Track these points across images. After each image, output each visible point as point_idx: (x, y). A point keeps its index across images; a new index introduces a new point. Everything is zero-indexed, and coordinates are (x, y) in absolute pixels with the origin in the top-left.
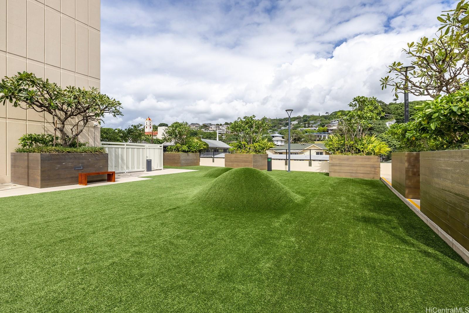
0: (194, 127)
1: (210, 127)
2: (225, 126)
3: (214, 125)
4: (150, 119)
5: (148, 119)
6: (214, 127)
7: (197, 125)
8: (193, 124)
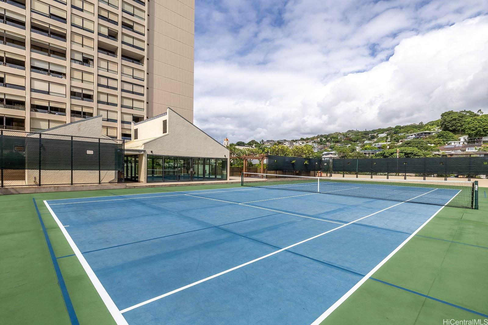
0: (269, 144)
1: (284, 143)
2: (300, 142)
3: (289, 141)
4: (227, 140)
5: (226, 140)
6: (288, 143)
7: (271, 142)
8: (268, 141)
